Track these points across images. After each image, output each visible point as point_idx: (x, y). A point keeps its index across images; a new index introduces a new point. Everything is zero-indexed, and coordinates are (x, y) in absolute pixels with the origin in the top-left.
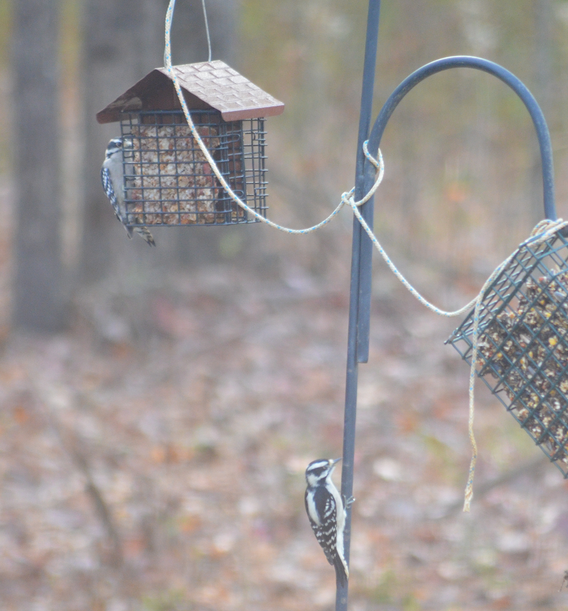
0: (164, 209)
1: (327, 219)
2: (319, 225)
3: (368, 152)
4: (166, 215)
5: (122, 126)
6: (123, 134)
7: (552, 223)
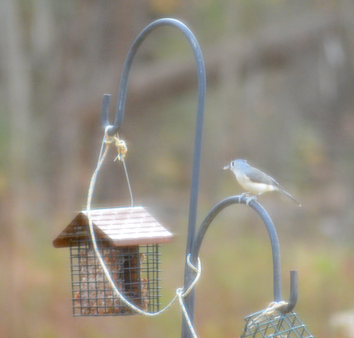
0: (90, 304)
1: (168, 306)
2: (163, 310)
3: (189, 262)
4: (92, 309)
5: (71, 249)
6: (71, 255)
7: (276, 303)
